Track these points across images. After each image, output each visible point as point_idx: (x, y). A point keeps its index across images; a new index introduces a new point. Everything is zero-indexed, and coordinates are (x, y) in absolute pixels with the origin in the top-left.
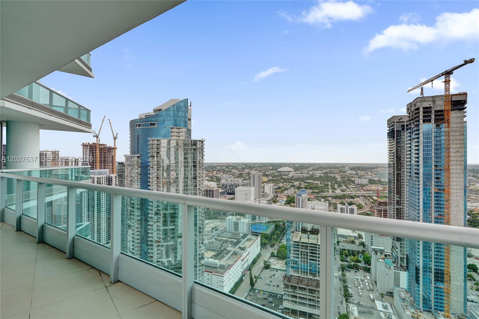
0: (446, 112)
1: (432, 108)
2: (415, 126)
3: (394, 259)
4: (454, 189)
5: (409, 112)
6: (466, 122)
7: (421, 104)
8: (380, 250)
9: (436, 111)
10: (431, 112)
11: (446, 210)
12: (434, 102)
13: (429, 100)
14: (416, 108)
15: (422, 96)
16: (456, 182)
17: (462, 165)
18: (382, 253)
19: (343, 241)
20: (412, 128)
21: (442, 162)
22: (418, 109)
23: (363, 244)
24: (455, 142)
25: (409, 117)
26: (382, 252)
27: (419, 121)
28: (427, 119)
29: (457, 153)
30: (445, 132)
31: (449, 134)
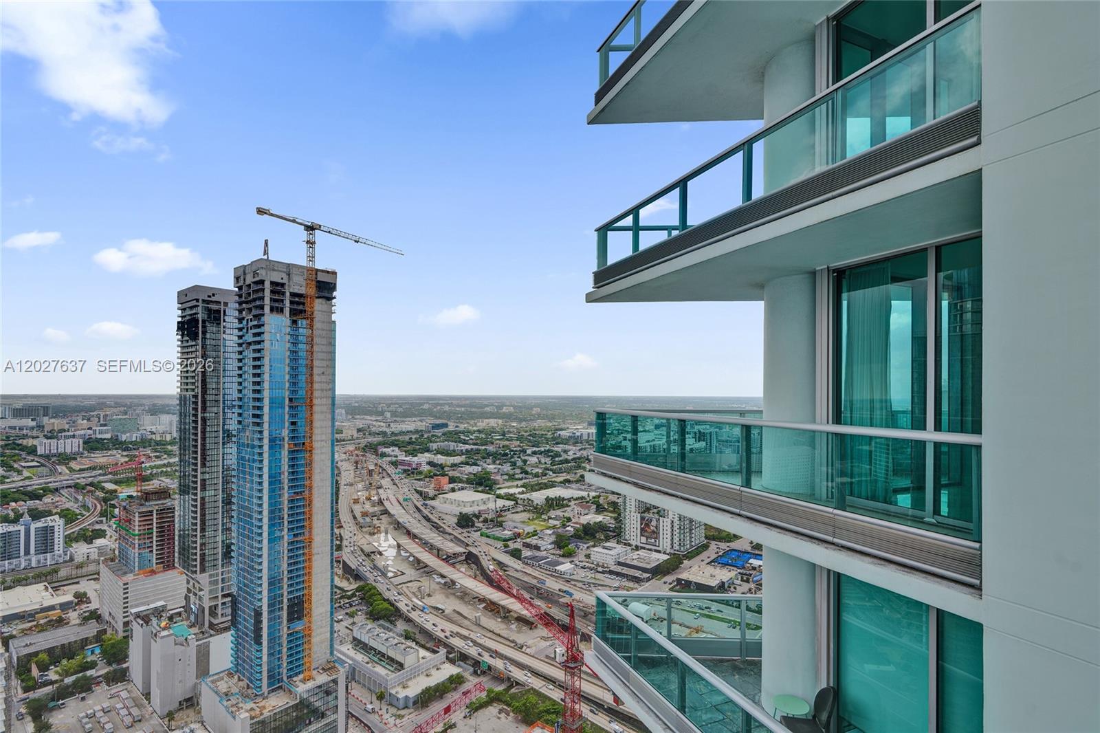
0: (309, 299)
1: (286, 287)
2: (254, 316)
3: (192, 618)
4: (317, 441)
5: (239, 284)
6: (334, 322)
7: (267, 274)
8: (156, 609)
9: (293, 295)
10: (283, 294)
11: (307, 483)
12: (289, 275)
13: (280, 269)
14: (257, 279)
15: (265, 257)
16: (321, 427)
17: (329, 397)
18: (161, 616)
19: (23, 630)
20: (248, 320)
21: (300, 393)
22: (262, 282)
23: (95, 616)
24: (320, 356)
25: (240, 296)
26: (158, 612)
27: (262, 307)
28: (277, 305)
29: (323, 377)
30: (307, 337)
31: (312, 340)
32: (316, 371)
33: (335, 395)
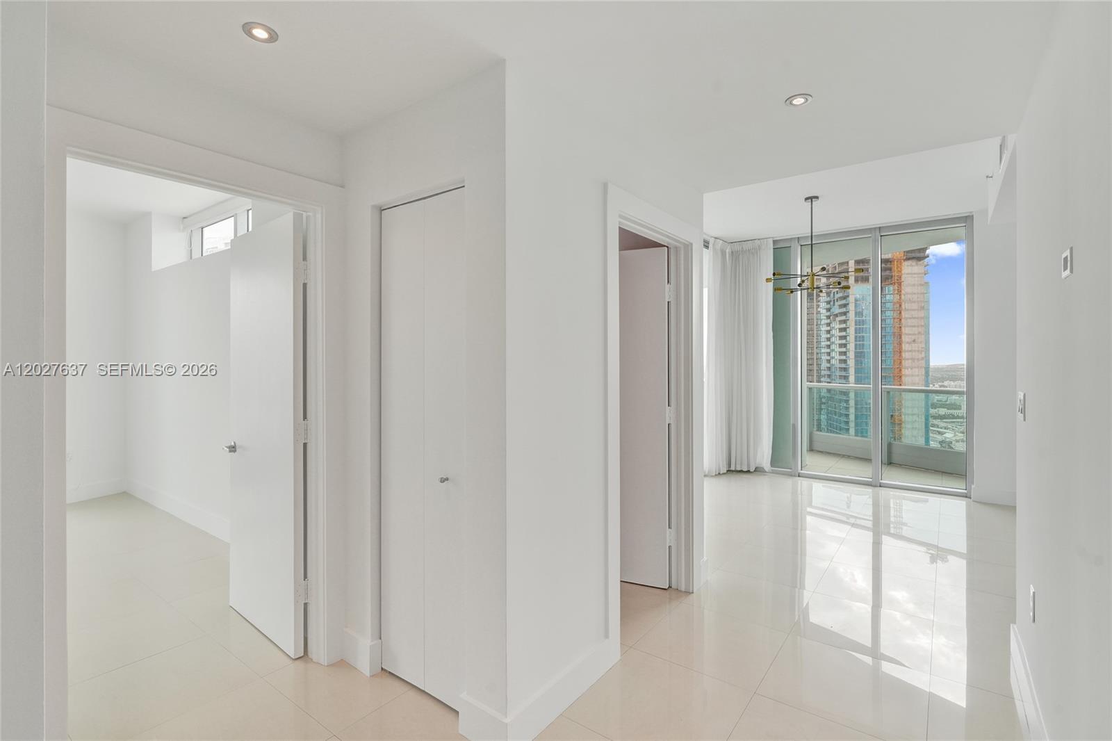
0: (895, 264)
2: (840, 288)
6: (928, 284)
20: (834, 293)
24: (911, 322)
27: (847, 279)
28: (862, 274)
29: (914, 345)
30: (894, 304)
31: (900, 306)
32: (905, 339)
33: (929, 365)
